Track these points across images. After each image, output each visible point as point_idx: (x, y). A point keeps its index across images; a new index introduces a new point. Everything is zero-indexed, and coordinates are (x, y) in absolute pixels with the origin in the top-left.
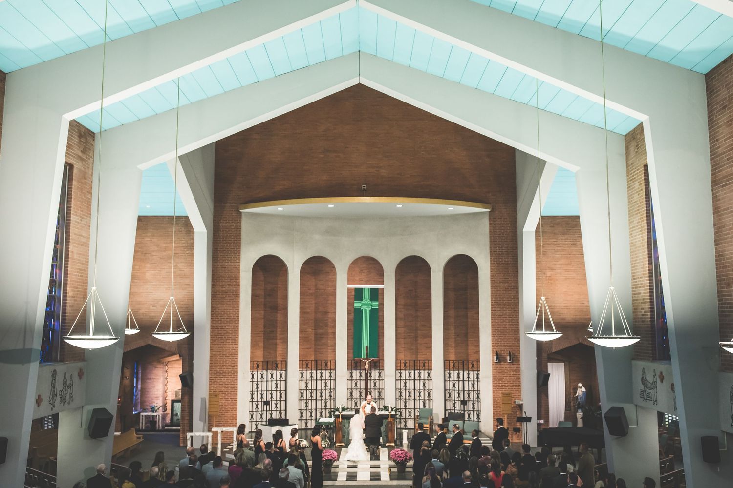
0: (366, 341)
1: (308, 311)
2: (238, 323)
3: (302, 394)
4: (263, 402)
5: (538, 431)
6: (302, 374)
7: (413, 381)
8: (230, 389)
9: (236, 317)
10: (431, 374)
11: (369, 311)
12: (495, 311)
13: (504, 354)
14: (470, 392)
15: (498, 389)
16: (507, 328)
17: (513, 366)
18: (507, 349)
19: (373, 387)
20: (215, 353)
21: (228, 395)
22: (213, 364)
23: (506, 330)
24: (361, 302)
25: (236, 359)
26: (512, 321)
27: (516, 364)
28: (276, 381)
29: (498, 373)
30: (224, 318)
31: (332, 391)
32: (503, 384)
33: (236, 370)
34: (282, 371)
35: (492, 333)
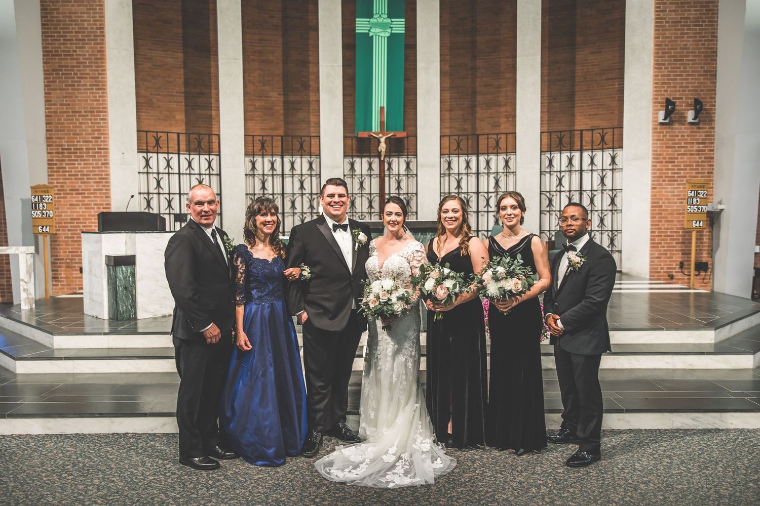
0: (380, 97)
1: (271, 58)
2: (102, 43)
4: (172, 217)
6: (253, 164)
7: (474, 177)
8: (93, 185)
9: (97, 28)
10: (512, 160)
11: (386, 38)
12: (665, 11)
13: (682, 106)
14: (595, 193)
15: (665, 181)
16: (689, 48)
17: (699, 132)
18: (688, 95)
19: (394, 189)
20: (57, 108)
21: (90, 197)
22: (54, 132)
23: (687, 53)
24: (368, 20)
25: (102, 122)
26: (701, 33)
27: (705, 128)
28: (200, 174)
29: (666, 147)
30: (71, 32)
31: (314, 199)
32: (676, 171)
33: (105, 145)
34: (212, 157)
35: (655, 61)
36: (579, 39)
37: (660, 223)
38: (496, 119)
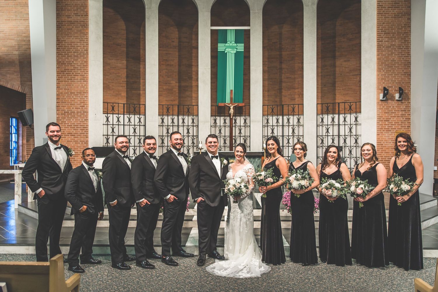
0: (230, 85)
1: (172, 63)
2: (87, 58)
3: (163, 140)
5: (434, 179)
6: (163, 120)
7: (281, 127)
8: (79, 131)
9: (85, 50)
10: (302, 119)
11: (234, 54)
12: (382, 41)
13: (392, 91)
14: (347, 137)
15: (384, 131)
16: (396, 61)
17: (402, 105)
18: (396, 85)
19: (238, 134)
20: (63, 91)
21: (78, 137)
22: (60, 103)
23: (395, 63)
24: (225, 44)
25: (85, 98)
26: (402, 53)
27: (406, 103)
28: (135, 125)
29: (385, 113)
30: (72, 52)
31: (195, 138)
32: (390, 126)
33: (86, 110)
34: (141, 116)
35: (378, 67)
36: (337, 54)
37: (382, 154)
38: (293, 96)
